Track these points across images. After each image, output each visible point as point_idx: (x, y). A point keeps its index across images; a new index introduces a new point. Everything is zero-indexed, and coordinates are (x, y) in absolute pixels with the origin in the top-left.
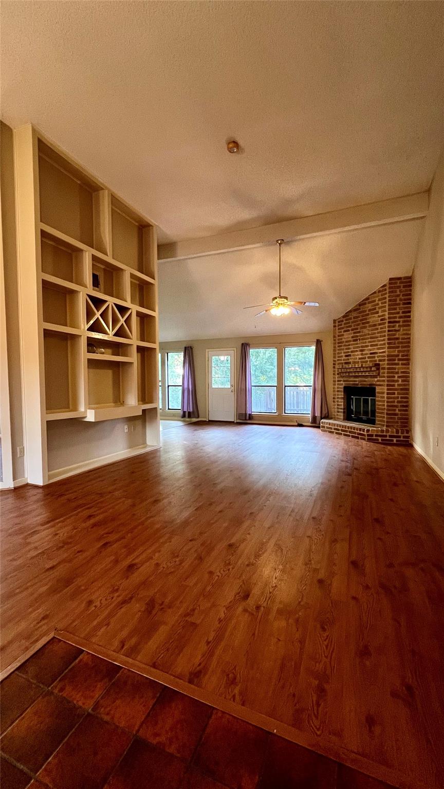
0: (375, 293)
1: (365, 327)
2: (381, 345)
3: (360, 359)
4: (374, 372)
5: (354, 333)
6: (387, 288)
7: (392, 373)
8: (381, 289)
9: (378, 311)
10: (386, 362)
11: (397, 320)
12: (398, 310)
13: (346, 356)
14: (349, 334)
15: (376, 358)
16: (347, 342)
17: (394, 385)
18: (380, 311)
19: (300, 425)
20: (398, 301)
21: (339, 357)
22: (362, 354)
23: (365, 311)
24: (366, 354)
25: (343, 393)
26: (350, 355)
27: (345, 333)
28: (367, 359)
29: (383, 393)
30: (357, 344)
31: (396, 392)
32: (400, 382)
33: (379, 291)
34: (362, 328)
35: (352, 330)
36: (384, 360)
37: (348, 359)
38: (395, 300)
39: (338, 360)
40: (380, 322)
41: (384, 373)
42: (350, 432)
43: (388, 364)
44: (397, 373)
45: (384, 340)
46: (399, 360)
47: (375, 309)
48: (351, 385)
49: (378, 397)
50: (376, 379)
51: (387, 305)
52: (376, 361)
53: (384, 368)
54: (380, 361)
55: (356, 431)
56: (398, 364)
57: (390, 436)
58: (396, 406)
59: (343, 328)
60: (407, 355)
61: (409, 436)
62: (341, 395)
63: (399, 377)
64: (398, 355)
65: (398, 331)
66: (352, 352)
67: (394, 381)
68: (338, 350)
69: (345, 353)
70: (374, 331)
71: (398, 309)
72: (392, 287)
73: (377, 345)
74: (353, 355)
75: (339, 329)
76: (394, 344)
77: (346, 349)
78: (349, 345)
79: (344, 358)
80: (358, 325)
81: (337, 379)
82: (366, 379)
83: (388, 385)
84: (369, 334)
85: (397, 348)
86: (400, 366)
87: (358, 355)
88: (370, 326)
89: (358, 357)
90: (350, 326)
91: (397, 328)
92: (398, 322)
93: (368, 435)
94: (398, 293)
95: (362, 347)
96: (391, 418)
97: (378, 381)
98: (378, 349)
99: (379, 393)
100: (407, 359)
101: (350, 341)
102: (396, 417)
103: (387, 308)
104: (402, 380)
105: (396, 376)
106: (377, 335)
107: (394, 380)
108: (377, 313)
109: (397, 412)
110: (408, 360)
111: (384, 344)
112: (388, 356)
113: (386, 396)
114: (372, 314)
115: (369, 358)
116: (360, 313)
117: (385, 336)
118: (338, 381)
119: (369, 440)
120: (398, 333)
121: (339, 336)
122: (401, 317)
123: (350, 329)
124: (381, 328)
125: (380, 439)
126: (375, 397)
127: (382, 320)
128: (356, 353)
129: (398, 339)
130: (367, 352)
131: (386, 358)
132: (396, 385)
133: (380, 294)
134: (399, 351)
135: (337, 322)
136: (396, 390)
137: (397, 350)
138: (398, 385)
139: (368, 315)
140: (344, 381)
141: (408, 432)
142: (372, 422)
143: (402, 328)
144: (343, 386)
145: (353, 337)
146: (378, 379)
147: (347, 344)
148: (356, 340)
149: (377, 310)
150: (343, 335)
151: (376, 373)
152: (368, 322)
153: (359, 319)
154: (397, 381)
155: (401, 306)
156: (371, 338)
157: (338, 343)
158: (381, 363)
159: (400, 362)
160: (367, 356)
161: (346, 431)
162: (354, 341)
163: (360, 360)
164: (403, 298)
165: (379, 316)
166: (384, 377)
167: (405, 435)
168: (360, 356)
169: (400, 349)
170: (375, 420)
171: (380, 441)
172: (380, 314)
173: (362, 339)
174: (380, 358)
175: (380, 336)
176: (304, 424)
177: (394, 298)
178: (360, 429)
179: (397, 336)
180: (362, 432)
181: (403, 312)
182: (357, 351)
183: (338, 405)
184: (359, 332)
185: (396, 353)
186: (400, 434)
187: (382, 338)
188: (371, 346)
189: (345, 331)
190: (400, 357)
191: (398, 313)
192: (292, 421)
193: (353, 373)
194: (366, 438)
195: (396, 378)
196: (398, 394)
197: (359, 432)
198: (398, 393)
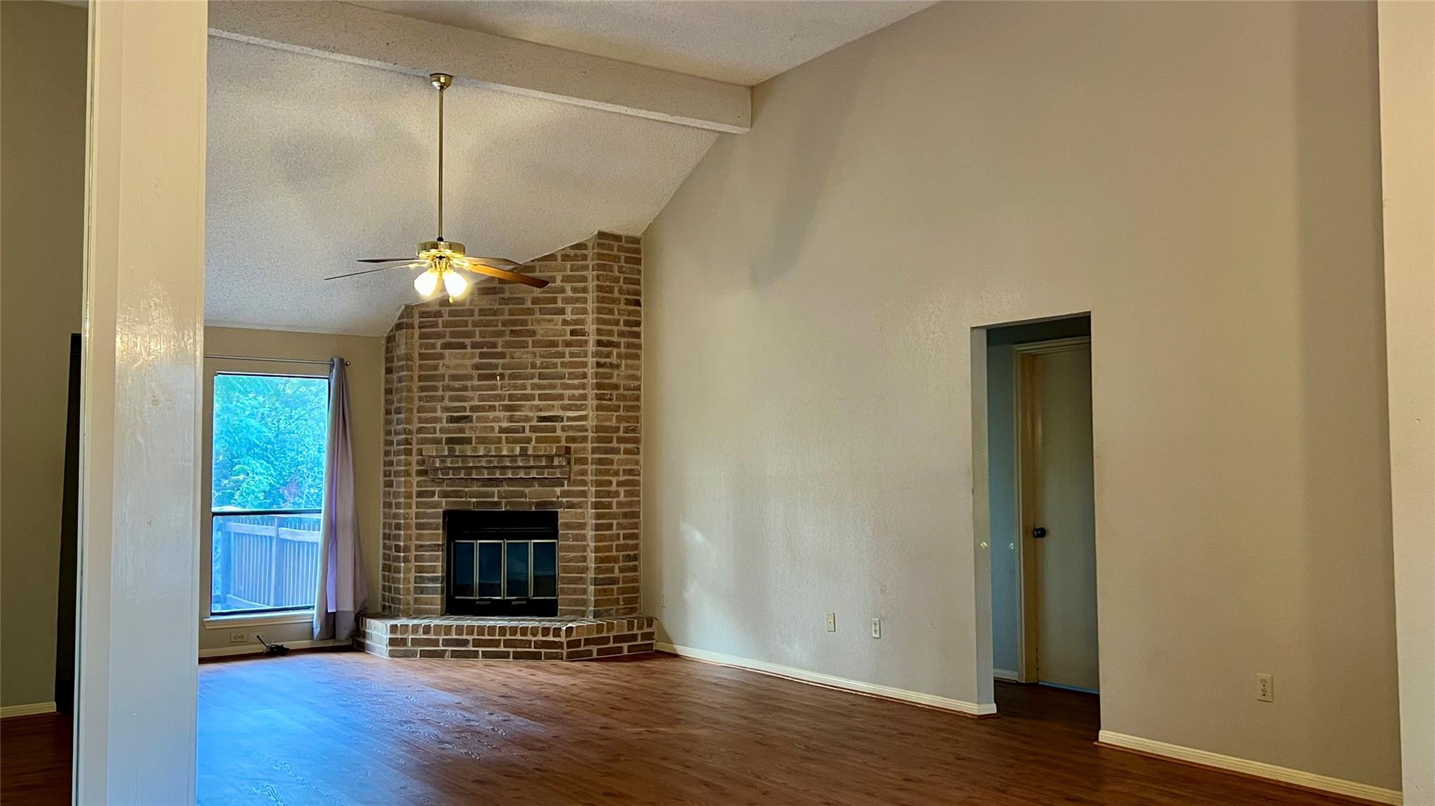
0: (552, 257)
1: (524, 345)
2: (572, 398)
3: (502, 430)
4: (558, 470)
5: (482, 356)
6: (589, 253)
7: (607, 472)
8: (572, 253)
9: (564, 308)
10: (589, 446)
11: (615, 339)
12: (616, 316)
13: (452, 420)
14: (464, 356)
15: (559, 433)
16: (454, 378)
17: (609, 506)
18: (569, 309)
19: (278, 652)
20: (616, 294)
21: (421, 420)
22: (511, 419)
23: (522, 301)
24: (527, 419)
25: (440, 531)
26: (467, 419)
27: (447, 352)
28: (528, 433)
29: (582, 526)
30: (493, 388)
31: (615, 522)
32: (622, 498)
33: (566, 257)
34: (508, 345)
35: (474, 346)
36: (584, 439)
37: (462, 430)
38: (611, 290)
39: (420, 430)
40: (568, 337)
41: (584, 473)
42: (508, 643)
43: (594, 451)
44: (616, 473)
45: (583, 387)
46: (620, 440)
47: (554, 300)
48: (472, 508)
49: (566, 537)
50: (558, 490)
51: (591, 296)
52: (557, 440)
53: (583, 461)
54: (572, 440)
55: (529, 637)
56: (617, 451)
57: (617, 639)
58: (615, 560)
59: (440, 336)
60: (634, 430)
61: (653, 633)
62: (437, 536)
63: (620, 484)
64: (617, 429)
65: (618, 366)
66: (473, 409)
67: (609, 494)
68: (420, 399)
69: (446, 409)
70: (555, 360)
71: (616, 313)
72: (603, 254)
73: (561, 397)
74: (479, 419)
75: (422, 336)
76: (611, 400)
77: (452, 399)
78: (465, 389)
79: (445, 425)
80: (500, 334)
81: (415, 489)
82: (527, 490)
83: (596, 505)
84: (534, 366)
85: (616, 411)
86: (622, 456)
87: (498, 420)
88: (536, 344)
89: (496, 425)
90: (469, 335)
91: (614, 360)
92: (617, 345)
93: (570, 644)
94: (616, 273)
95: (511, 397)
96: (605, 590)
97: (565, 494)
98: (564, 408)
99: (568, 526)
100: (633, 439)
101: (470, 378)
102: (615, 587)
103: (590, 306)
104: (625, 491)
105: (614, 480)
106: (559, 369)
107: (609, 492)
108: (562, 311)
109: (617, 573)
110: (636, 441)
111: (584, 397)
112: (598, 429)
113: (590, 533)
114: (542, 311)
115: (533, 429)
116: (504, 301)
117: (584, 376)
118: (420, 494)
119: (572, 657)
120: (616, 372)
121: (422, 357)
122: (621, 334)
123: (468, 341)
124: (572, 355)
125: (594, 648)
126: (556, 537)
127: (573, 333)
128: (491, 415)
129: (616, 387)
130: (531, 414)
131: (590, 434)
132: (614, 505)
133: (568, 264)
134: (619, 419)
135: (416, 316)
136: (614, 516)
137: (615, 414)
138: (620, 504)
139: (530, 312)
140: (445, 495)
141: (650, 622)
142: (549, 609)
143: (623, 362)
144: (441, 510)
145: (477, 367)
146: (566, 488)
147: (457, 384)
148: (493, 377)
149: (560, 305)
150: (442, 357)
151: (561, 473)
152: (533, 333)
153: (502, 318)
154: (617, 494)
155: (622, 306)
156: (541, 377)
157: (421, 379)
158: (573, 446)
159: (622, 446)
160: (527, 425)
161: (496, 643)
162: (481, 377)
163: (504, 435)
164: (625, 287)
165: (565, 322)
166: (584, 483)
167: (646, 630)
168: (505, 425)
169: (621, 413)
170: (555, 602)
171: (595, 655)
172: (569, 317)
173: (513, 377)
174: (571, 434)
175: (570, 374)
176: (286, 645)
177: (608, 283)
178: (546, 631)
179: (614, 380)
180: (551, 638)
181: (627, 323)
182: (493, 408)
183: (420, 569)
184: (502, 356)
185: (614, 423)
186: (635, 631)
187: (576, 382)
188: (541, 397)
189: (447, 346)
190: (621, 434)
191: (617, 323)
192: (241, 640)
193: (486, 472)
194: (565, 651)
195: (614, 488)
196: (620, 526)
197: (540, 638)
198: (618, 524)
